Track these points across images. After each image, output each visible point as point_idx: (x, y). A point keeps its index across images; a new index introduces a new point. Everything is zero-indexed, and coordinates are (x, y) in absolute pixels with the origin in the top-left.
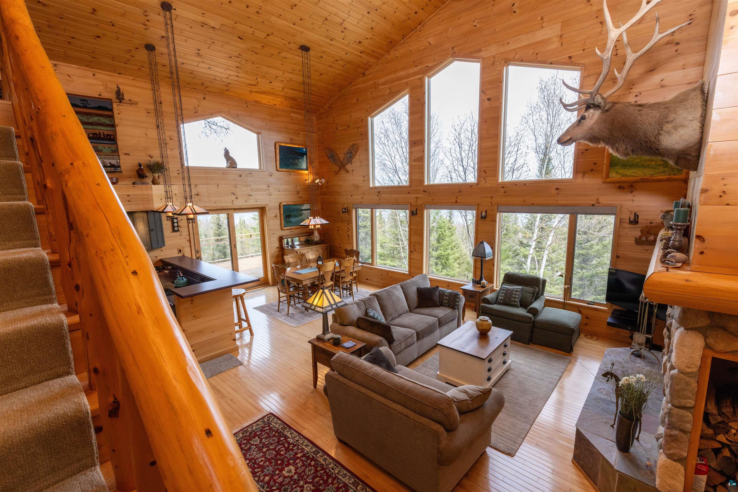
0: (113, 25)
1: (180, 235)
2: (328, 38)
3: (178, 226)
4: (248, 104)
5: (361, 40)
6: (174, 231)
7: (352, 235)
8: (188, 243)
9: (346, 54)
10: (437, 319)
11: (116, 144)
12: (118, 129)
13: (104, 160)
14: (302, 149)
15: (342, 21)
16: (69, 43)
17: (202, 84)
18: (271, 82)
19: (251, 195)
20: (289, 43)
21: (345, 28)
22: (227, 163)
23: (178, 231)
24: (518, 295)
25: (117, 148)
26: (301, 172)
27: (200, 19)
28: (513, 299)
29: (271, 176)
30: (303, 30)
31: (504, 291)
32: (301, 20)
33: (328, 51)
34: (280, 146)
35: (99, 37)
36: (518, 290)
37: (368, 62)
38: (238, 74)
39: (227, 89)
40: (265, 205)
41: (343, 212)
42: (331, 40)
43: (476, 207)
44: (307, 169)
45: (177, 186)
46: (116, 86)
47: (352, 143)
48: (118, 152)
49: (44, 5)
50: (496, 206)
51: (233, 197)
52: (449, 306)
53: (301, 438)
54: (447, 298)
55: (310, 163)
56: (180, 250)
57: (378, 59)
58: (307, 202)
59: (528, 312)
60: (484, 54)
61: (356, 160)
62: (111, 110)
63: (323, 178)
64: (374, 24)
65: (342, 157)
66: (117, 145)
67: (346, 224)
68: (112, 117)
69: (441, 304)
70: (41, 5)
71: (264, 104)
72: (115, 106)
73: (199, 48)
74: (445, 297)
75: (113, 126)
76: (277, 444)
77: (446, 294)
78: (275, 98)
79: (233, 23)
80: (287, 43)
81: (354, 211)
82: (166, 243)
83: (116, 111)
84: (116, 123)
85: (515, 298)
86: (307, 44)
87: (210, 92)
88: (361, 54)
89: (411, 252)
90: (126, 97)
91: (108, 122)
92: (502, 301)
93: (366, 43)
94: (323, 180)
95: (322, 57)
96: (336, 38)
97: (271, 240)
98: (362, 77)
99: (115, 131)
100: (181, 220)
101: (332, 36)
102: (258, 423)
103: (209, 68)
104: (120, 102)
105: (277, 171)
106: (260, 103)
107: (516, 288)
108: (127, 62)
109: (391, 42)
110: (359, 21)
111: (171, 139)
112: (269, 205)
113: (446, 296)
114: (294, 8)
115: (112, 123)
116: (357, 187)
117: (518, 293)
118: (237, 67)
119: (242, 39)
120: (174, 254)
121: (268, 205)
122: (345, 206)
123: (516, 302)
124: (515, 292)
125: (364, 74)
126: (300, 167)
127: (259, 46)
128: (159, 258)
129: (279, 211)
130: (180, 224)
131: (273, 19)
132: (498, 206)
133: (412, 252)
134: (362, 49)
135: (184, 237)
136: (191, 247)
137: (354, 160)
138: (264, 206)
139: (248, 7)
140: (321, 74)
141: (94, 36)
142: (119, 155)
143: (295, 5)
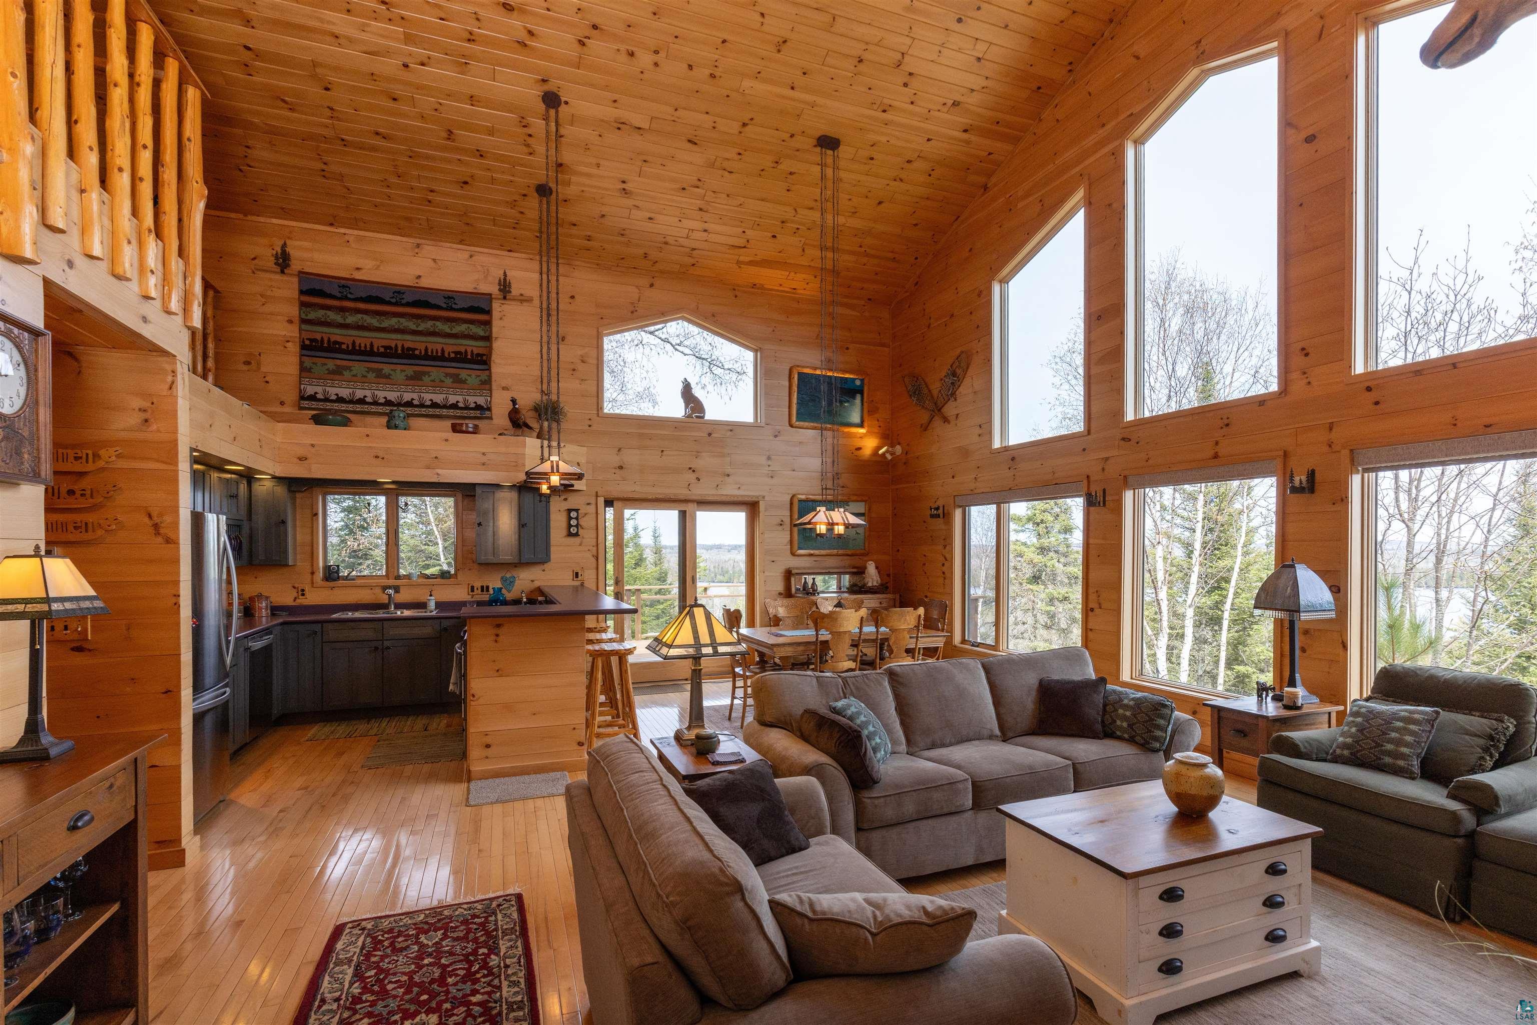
0: (481, 156)
1: (580, 545)
2: (875, 107)
3: (577, 526)
4: (737, 293)
5: (958, 98)
6: (570, 534)
7: (952, 573)
8: (594, 560)
9: (929, 140)
10: (1070, 762)
11: (489, 369)
12: (496, 345)
13: (467, 397)
14: (854, 380)
15: (899, 56)
16: (430, 202)
17: (646, 256)
18: (774, 237)
19: (728, 475)
20: (792, 136)
21: (911, 74)
22: (686, 407)
23: (577, 535)
24: (1412, 733)
25: (490, 376)
26: (847, 430)
27: (611, 113)
28: (1389, 747)
29: (776, 436)
30: (814, 98)
31: (1359, 720)
32: (805, 74)
33: (884, 139)
34: (799, 374)
35: (466, 183)
36: (1416, 716)
37: (990, 154)
38: (706, 226)
39: (692, 261)
40: (758, 497)
41: (932, 516)
42: (884, 111)
43: (1278, 463)
44: (861, 425)
45: (585, 448)
46: (502, 272)
47: (958, 351)
48: (491, 385)
49: (384, 138)
50: (1345, 453)
51: (692, 477)
52: (1131, 741)
53: (520, 962)
54: (1128, 713)
55: (870, 411)
56: (577, 574)
57: (1016, 140)
58: (855, 498)
59: (1452, 796)
60: (1289, 21)
61: (965, 390)
62: (489, 312)
63: (899, 444)
64: (981, 47)
65: (935, 387)
66: (490, 373)
67: (940, 547)
68: (488, 323)
69: (1107, 733)
70: (378, 137)
71: (771, 290)
72: (496, 305)
73: (625, 178)
74: (1121, 711)
75: (488, 338)
76: (462, 958)
77: (1126, 701)
78: (792, 274)
79: (670, 110)
80: (786, 136)
81: (958, 513)
82: (552, 556)
83: (496, 314)
84: (494, 335)
85: (1399, 742)
86: (832, 132)
87: (662, 272)
88: (965, 136)
89: (1087, 611)
90: (515, 291)
91: (482, 333)
92: (1346, 752)
93: (973, 100)
94: (898, 449)
95: (872, 159)
96: (894, 103)
97: (767, 573)
98: (983, 194)
99: (490, 348)
100: (586, 514)
101: (885, 101)
102: (476, 905)
103: (650, 219)
104: (505, 298)
105: (791, 426)
106: (762, 287)
107: (1406, 711)
108: (516, 226)
109: (1039, 88)
110: (942, 50)
111: (583, 362)
112: (766, 498)
113: (1126, 707)
114: (784, 48)
115: (487, 334)
116: (965, 453)
117: (1412, 727)
118: (701, 209)
119: (696, 144)
120: (566, 580)
121: (764, 497)
122: (940, 503)
123: (1403, 756)
124: (1399, 724)
125: (985, 188)
126: (845, 421)
127: (732, 153)
128: (537, 584)
129: (789, 514)
130: (582, 522)
131: (747, 83)
132: (1351, 451)
133: (1092, 610)
134: (965, 121)
135: (586, 549)
136: (597, 569)
137: (961, 389)
138: (754, 499)
139: (690, 67)
140: (880, 203)
141: (458, 182)
142: (490, 390)
143: (785, 42)
